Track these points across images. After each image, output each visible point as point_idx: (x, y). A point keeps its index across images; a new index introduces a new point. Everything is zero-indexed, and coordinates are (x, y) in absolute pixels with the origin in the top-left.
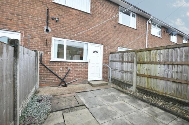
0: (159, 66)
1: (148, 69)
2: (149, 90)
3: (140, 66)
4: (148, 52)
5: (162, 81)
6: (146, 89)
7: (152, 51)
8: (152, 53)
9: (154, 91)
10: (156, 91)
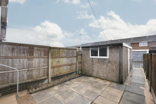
0: (64, 58)
1: (59, 62)
2: (60, 75)
3: (53, 60)
4: (58, 50)
5: (66, 67)
6: (58, 75)
7: (61, 50)
8: (60, 51)
9: (62, 74)
10: (64, 73)
